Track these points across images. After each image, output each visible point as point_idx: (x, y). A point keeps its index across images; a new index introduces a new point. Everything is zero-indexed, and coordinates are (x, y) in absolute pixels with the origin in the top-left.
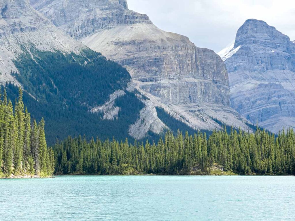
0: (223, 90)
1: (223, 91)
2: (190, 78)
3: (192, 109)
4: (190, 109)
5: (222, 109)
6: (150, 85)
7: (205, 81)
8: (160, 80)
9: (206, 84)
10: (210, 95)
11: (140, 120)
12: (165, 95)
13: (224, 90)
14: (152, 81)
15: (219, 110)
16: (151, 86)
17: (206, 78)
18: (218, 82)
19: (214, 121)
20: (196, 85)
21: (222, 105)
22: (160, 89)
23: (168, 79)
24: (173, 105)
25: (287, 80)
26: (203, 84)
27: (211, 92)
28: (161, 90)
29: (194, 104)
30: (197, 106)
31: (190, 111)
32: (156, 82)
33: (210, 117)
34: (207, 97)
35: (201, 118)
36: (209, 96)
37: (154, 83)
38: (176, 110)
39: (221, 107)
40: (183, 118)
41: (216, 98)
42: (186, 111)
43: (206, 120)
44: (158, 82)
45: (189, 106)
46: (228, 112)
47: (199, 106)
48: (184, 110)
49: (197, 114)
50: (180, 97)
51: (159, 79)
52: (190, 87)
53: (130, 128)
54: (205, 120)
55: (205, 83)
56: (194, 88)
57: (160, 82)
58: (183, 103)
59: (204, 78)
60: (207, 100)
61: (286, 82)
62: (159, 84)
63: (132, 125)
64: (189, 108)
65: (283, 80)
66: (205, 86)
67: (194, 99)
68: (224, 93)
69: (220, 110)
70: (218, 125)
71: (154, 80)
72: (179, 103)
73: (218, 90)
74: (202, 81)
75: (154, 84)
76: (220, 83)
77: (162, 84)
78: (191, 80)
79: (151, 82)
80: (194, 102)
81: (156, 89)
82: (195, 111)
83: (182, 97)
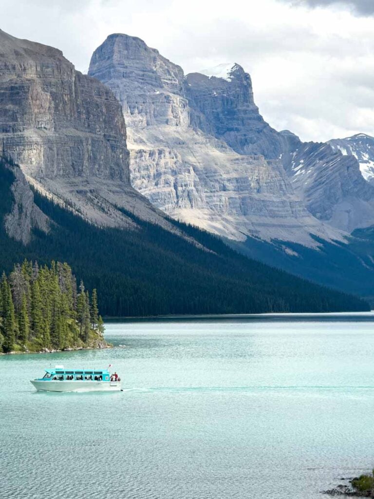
0: (121, 153)
1: (121, 156)
2: (69, 129)
3: (81, 188)
4: (76, 188)
5: (123, 189)
6: (3, 139)
7: (93, 135)
8: (23, 130)
9: (94, 143)
10: (101, 162)
11: (16, 206)
12: (33, 159)
13: (123, 154)
14: (7, 131)
15: (117, 192)
16: (5, 142)
17: (92, 130)
18: (112, 139)
19: (120, 213)
20: (81, 142)
21: (120, 183)
22: (23, 147)
23: (36, 128)
24: (48, 180)
25: (184, 144)
26: (90, 142)
27: (102, 157)
28: (24, 150)
29: (81, 179)
30: (85, 183)
31: (77, 192)
32: (15, 134)
33: (112, 204)
34: (97, 166)
35: (98, 206)
36: (100, 166)
37: (10, 134)
38: (55, 189)
39: (120, 186)
40: (70, 204)
41: (111, 168)
42: (71, 192)
43: (109, 210)
44: (20, 133)
45: (75, 183)
46: (133, 197)
47: (88, 183)
48: (67, 190)
49: (91, 198)
50: (59, 164)
51: (21, 127)
52: (71, 146)
53: (5, 221)
54: (106, 210)
55: (93, 140)
56: (78, 148)
57: (22, 133)
58: (63, 176)
59: (89, 130)
60: (97, 172)
61: (182, 147)
62: (20, 137)
63: (8, 215)
64: (74, 186)
65: (176, 145)
66: (93, 145)
67: (79, 169)
68: (123, 161)
69: (120, 192)
70: (129, 220)
71: (11, 130)
72: (56, 176)
73: (113, 154)
74: (88, 134)
75: (11, 138)
76: (115, 141)
77: (27, 137)
78: (72, 132)
79: (4, 134)
80: (80, 175)
81: (14, 147)
82: (86, 192)
83: (61, 165)
